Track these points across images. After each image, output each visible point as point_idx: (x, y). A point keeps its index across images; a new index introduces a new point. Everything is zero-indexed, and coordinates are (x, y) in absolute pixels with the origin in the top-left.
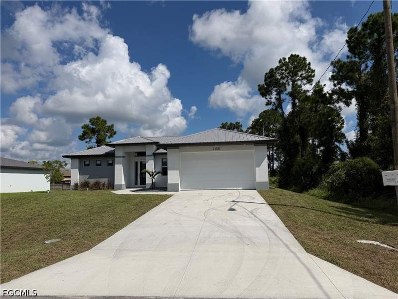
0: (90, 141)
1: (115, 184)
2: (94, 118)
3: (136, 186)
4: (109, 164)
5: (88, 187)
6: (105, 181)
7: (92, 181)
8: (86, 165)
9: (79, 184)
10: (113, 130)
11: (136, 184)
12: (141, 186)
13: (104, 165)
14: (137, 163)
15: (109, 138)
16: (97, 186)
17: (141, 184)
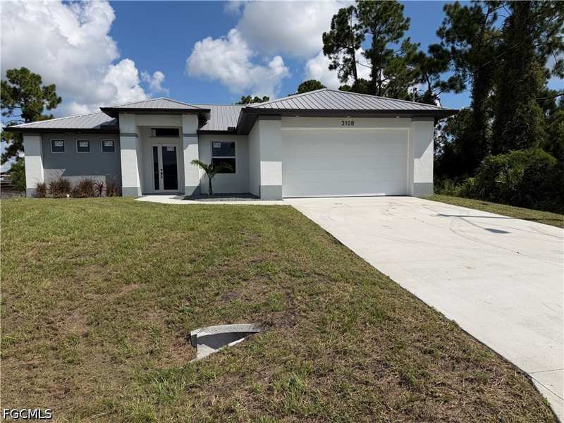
0: (10, 112)
1: (123, 186)
2: (16, 70)
3: (157, 191)
4: (106, 149)
5: (68, 190)
6: (101, 180)
7: (75, 181)
8: (55, 149)
9: (48, 186)
10: (55, 94)
11: (157, 187)
12: (166, 191)
13: (97, 149)
14: (155, 149)
15: (49, 108)
16: (86, 190)
17: (165, 189)
